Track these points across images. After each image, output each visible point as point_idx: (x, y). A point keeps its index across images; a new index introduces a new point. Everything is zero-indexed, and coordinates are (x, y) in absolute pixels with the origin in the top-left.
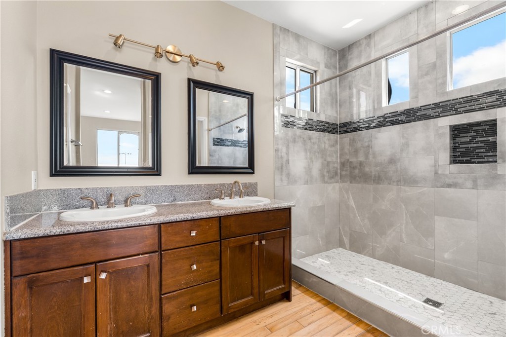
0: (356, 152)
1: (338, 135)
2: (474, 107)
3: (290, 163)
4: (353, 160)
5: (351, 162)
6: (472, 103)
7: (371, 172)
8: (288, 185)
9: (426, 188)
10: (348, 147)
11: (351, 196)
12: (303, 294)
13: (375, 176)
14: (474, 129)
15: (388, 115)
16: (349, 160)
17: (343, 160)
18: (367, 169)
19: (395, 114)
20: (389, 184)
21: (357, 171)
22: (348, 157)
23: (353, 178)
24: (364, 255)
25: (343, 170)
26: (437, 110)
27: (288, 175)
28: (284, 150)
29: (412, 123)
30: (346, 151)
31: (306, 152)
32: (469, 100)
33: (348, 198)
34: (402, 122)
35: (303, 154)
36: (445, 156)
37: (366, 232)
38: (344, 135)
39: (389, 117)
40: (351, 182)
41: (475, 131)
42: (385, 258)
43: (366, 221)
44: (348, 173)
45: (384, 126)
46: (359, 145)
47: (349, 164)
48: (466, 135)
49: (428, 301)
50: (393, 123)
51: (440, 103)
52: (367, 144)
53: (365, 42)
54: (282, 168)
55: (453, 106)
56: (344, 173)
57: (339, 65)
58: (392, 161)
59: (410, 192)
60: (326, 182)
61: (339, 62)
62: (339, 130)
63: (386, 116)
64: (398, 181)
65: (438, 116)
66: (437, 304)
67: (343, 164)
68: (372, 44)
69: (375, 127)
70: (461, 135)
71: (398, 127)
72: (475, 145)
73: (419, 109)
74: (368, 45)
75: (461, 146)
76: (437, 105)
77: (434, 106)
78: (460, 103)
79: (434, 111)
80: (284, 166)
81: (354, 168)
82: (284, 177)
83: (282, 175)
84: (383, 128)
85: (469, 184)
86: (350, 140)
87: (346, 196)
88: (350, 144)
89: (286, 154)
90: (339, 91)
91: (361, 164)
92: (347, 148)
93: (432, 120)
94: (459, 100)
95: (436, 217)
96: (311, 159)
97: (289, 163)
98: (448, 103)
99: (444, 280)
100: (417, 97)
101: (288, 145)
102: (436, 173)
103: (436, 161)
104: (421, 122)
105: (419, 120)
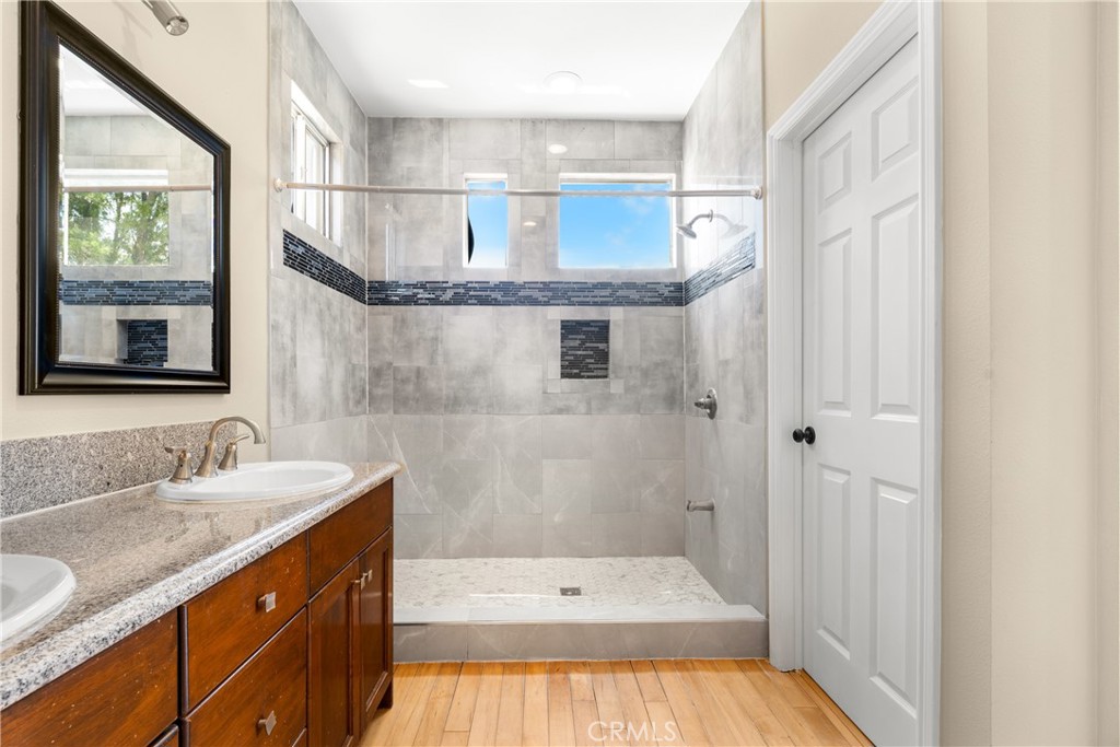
0: (409, 347)
1: (366, 307)
2: (588, 299)
3: (298, 364)
4: (401, 363)
5: (397, 369)
6: (586, 293)
7: (440, 390)
8: (295, 425)
9: (531, 417)
10: (391, 336)
11: (396, 441)
12: (404, 678)
13: (448, 398)
14: (584, 329)
15: (474, 285)
16: (391, 364)
17: (376, 364)
18: (432, 384)
19: (486, 285)
20: (474, 412)
21: (410, 388)
22: (388, 358)
23: (401, 403)
24: (426, 558)
25: (377, 386)
26: (547, 293)
27: (295, 395)
28: (287, 329)
29: (512, 307)
30: (386, 343)
31: (323, 339)
32: (583, 288)
33: (391, 446)
34: (496, 303)
35: (318, 342)
36: (555, 366)
37: (429, 512)
38: (380, 308)
39: (475, 289)
40: (395, 412)
41: (585, 333)
42: (467, 552)
43: (431, 489)
44: (390, 391)
45: (466, 304)
46: (414, 334)
47: (391, 372)
48: (574, 336)
49: (564, 592)
50: (483, 301)
51: (550, 283)
52: (431, 334)
53: (429, 130)
54: (284, 379)
55: (566, 292)
56: (379, 391)
57: (369, 149)
58: (480, 370)
59: (508, 424)
60: (350, 414)
61: (369, 144)
62: (367, 296)
63: (469, 285)
64: (490, 406)
65: (547, 304)
66: (576, 592)
67: (377, 373)
68: (445, 138)
69: (447, 303)
70: (570, 337)
71: (489, 309)
72: (584, 353)
73: (523, 286)
74: (438, 137)
75: (570, 352)
76: (546, 286)
77: (542, 286)
78: (573, 290)
79: (543, 294)
80: (288, 372)
81: (405, 381)
82: (288, 406)
83: (283, 396)
84: (463, 308)
85: (582, 408)
86: (395, 320)
87: (384, 442)
88: (394, 329)
89: (292, 340)
90: (370, 209)
91: (419, 372)
92: (387, 337)
93: (540, 307)
94: (572, 285)
95: (544, 462)
96: (330, 357)
97: (295, 365)
98: (560, 286)
99: (554, 557)
100: (519, 265)
101: (295, 317)
102: (545, 392)
103: (545, 373)
104: (524, 308)
105: (522, 303)
